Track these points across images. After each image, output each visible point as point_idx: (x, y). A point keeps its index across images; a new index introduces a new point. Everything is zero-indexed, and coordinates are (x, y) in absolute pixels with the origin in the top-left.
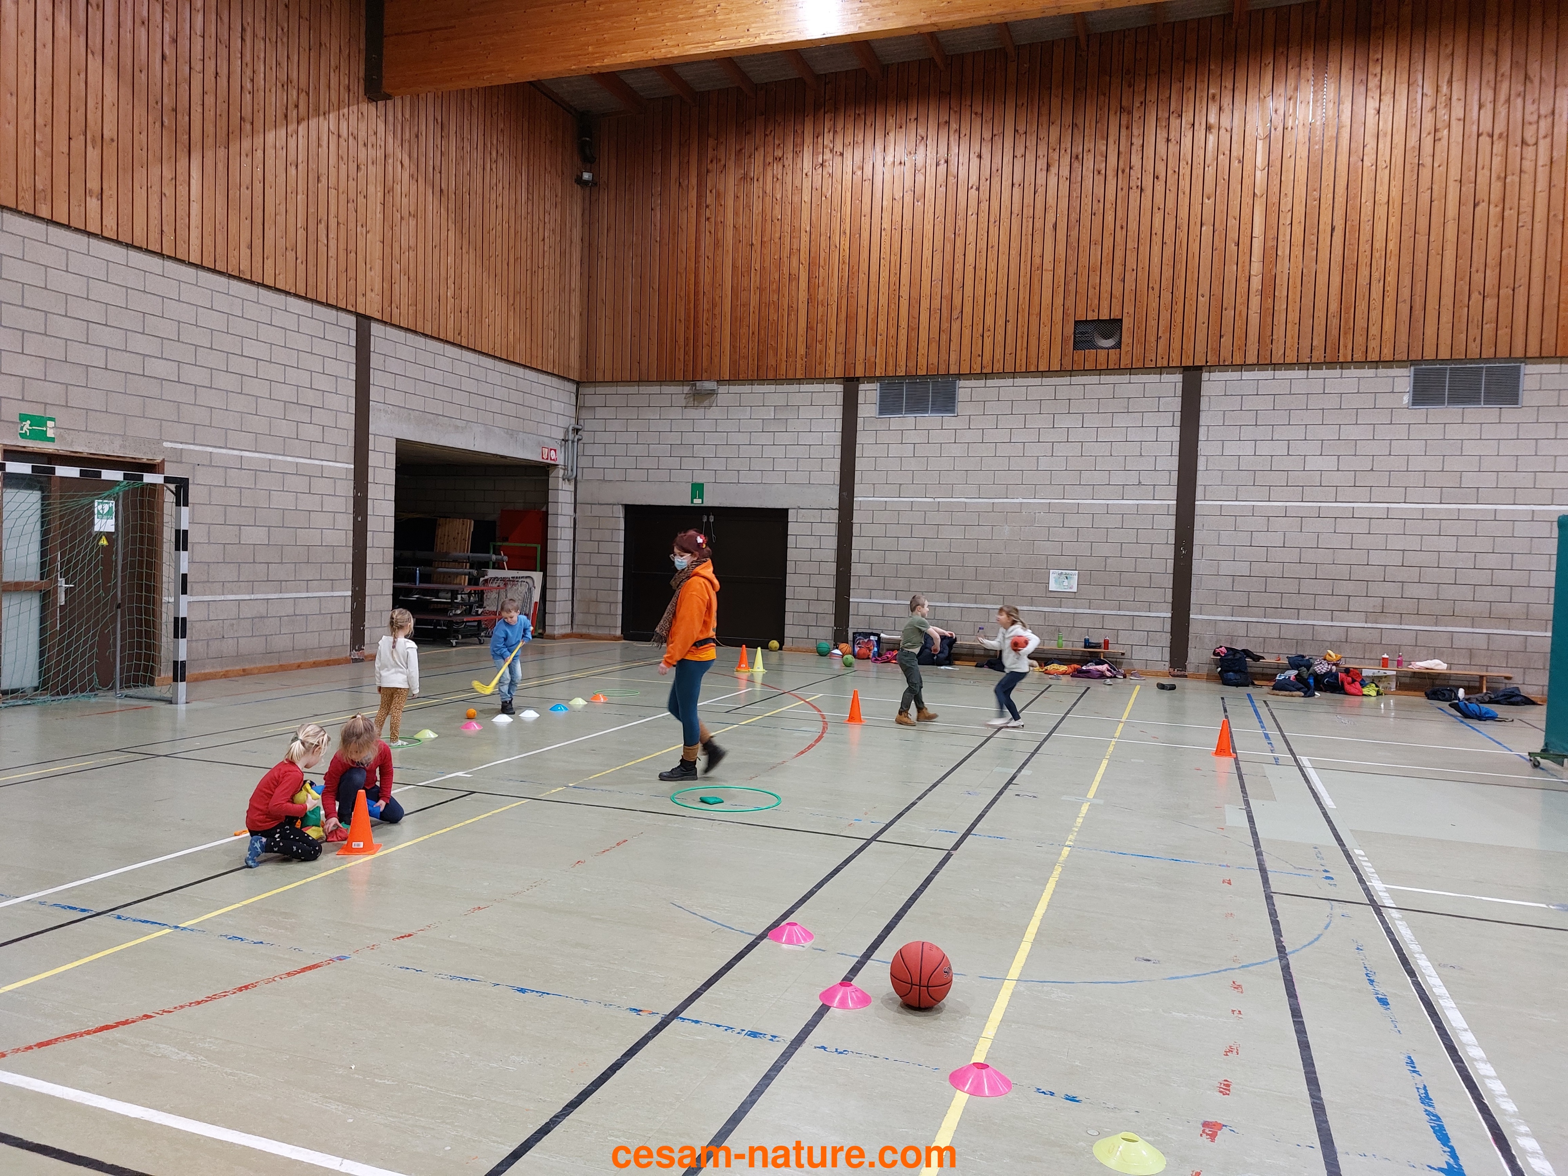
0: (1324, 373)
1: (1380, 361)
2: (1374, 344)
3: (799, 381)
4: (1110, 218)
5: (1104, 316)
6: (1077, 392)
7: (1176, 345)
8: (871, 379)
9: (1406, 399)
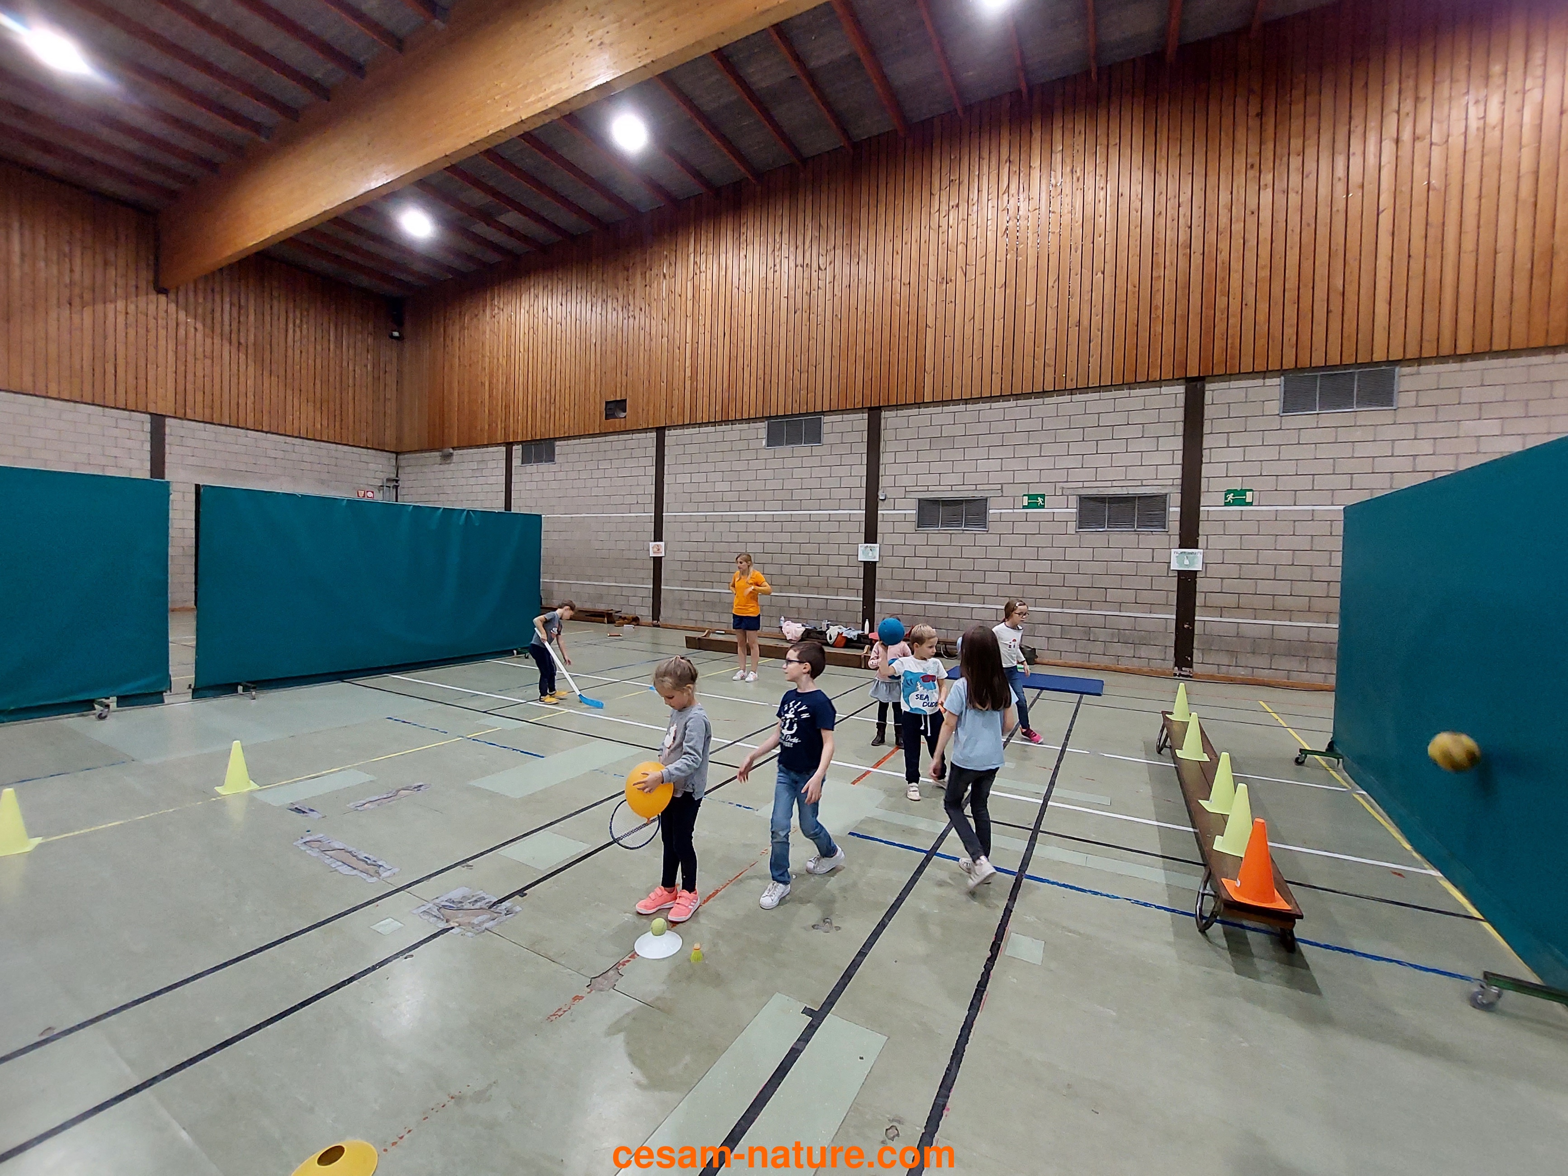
0: (724, 427)
1: (749, 419)
2: (746, 407)
3: (487, 446)
4: (620, 337)
5: (618, 399)
6: (607, 446)
7: (651, 413)
8: (518, 443)
9: (764, 442)
